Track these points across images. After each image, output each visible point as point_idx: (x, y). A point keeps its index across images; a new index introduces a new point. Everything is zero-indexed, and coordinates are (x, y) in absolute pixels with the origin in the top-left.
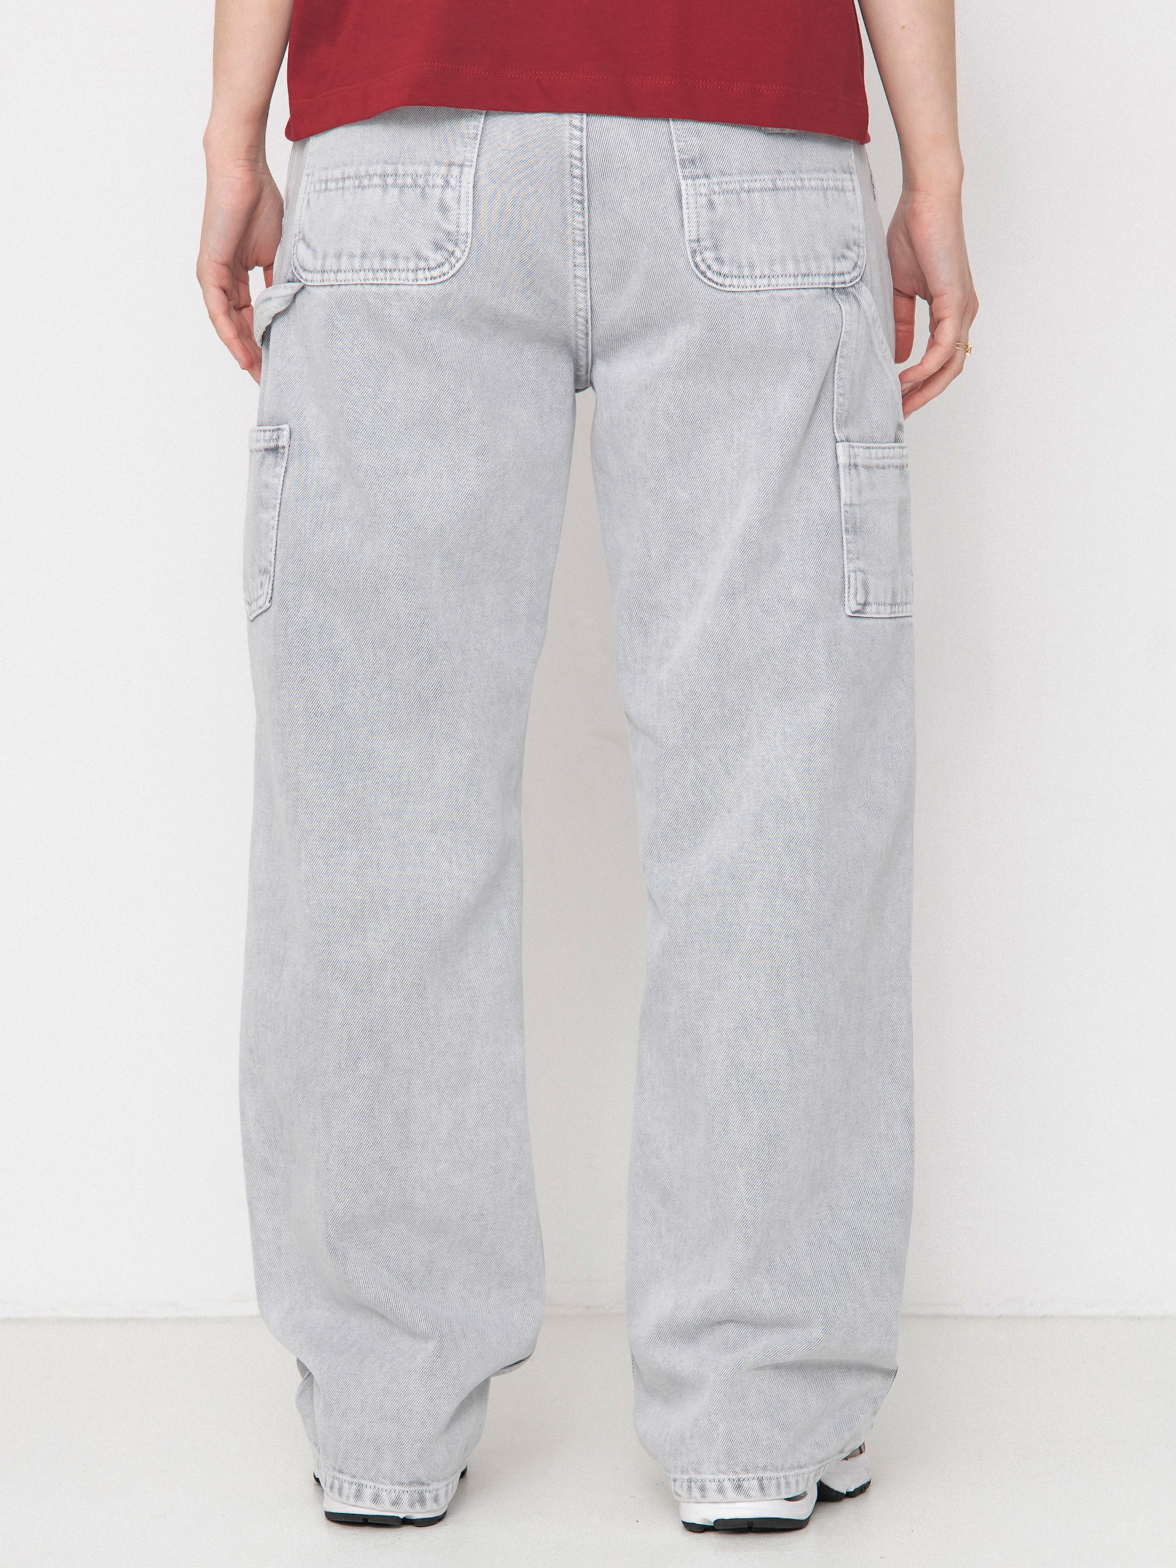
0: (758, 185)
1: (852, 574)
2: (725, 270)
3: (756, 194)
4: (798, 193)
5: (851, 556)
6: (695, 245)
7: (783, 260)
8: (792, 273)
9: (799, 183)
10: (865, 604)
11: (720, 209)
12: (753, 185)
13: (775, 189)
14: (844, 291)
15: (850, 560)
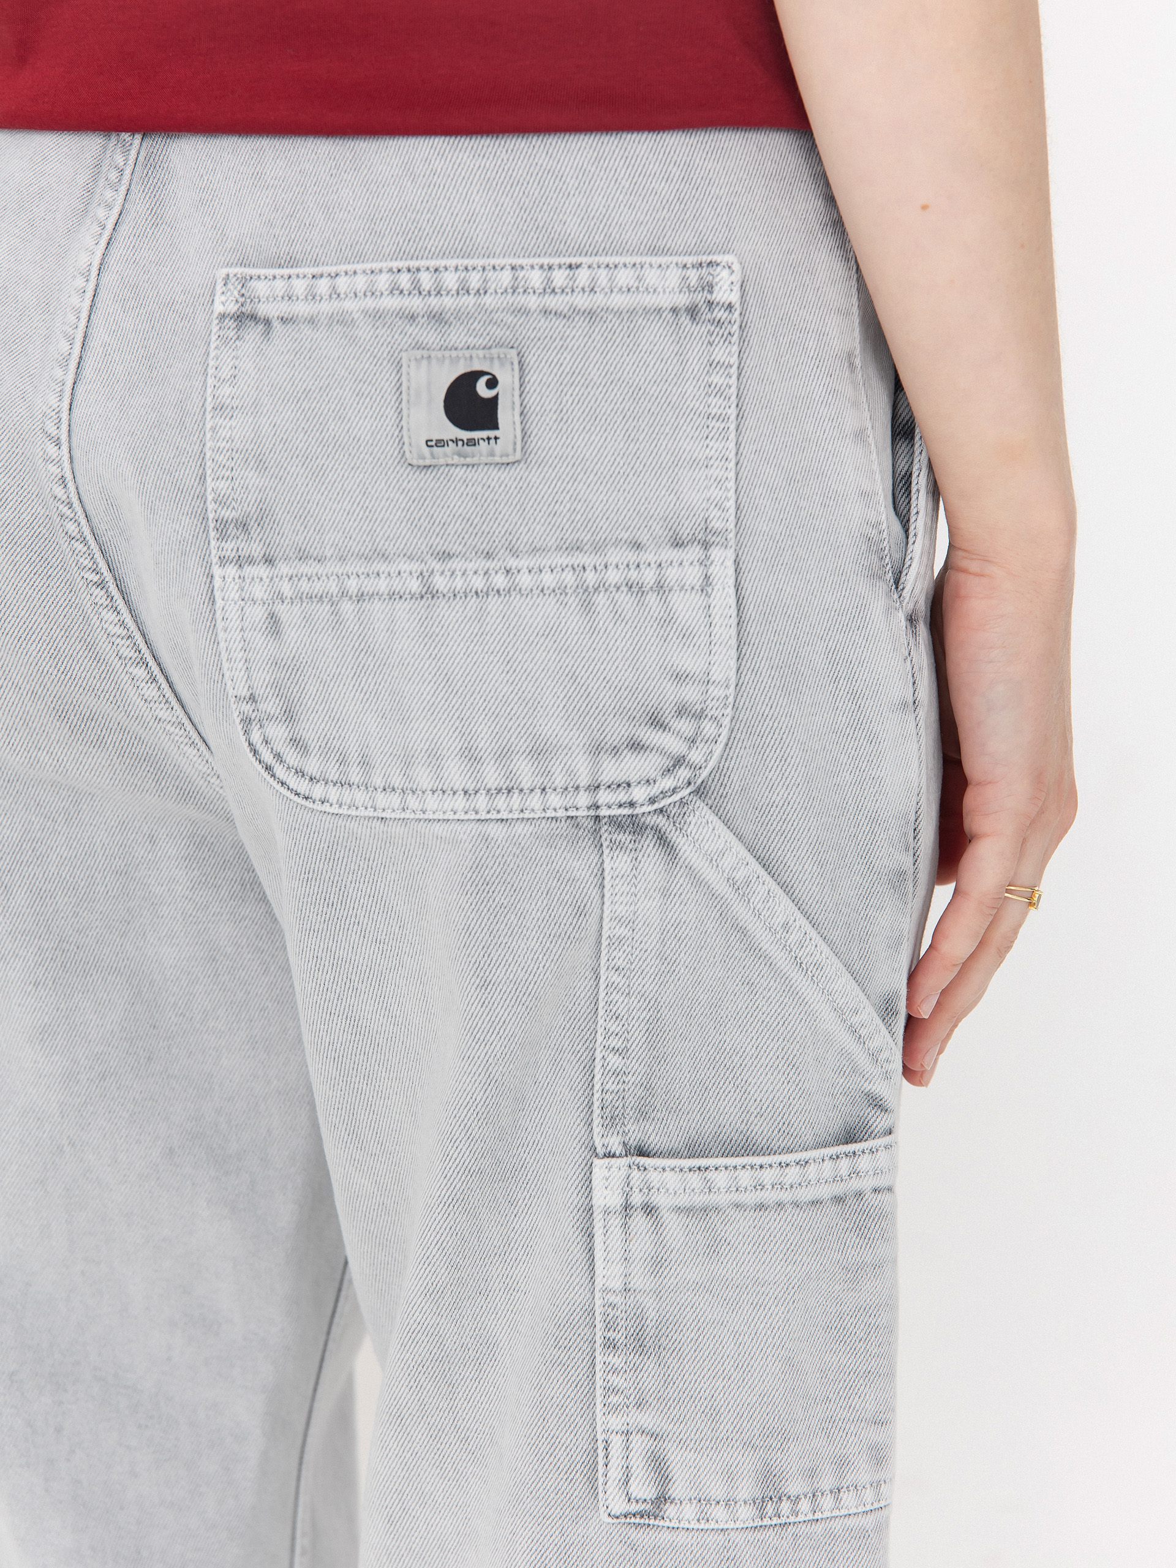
0: (383, 585)
1: (617, 1442)
2: (312, 766)
3: (377, 605)
4: (494, 603)
5: (614, 1399)
6: (247, 708)
7: (435, 758)
8: (458, 785)
9: (500, 581)
10: (662, 1499)
11: (292, 634)
12: (369, 586)
13: (429, 593)
14: (634, 826)
15: (615, 1409)
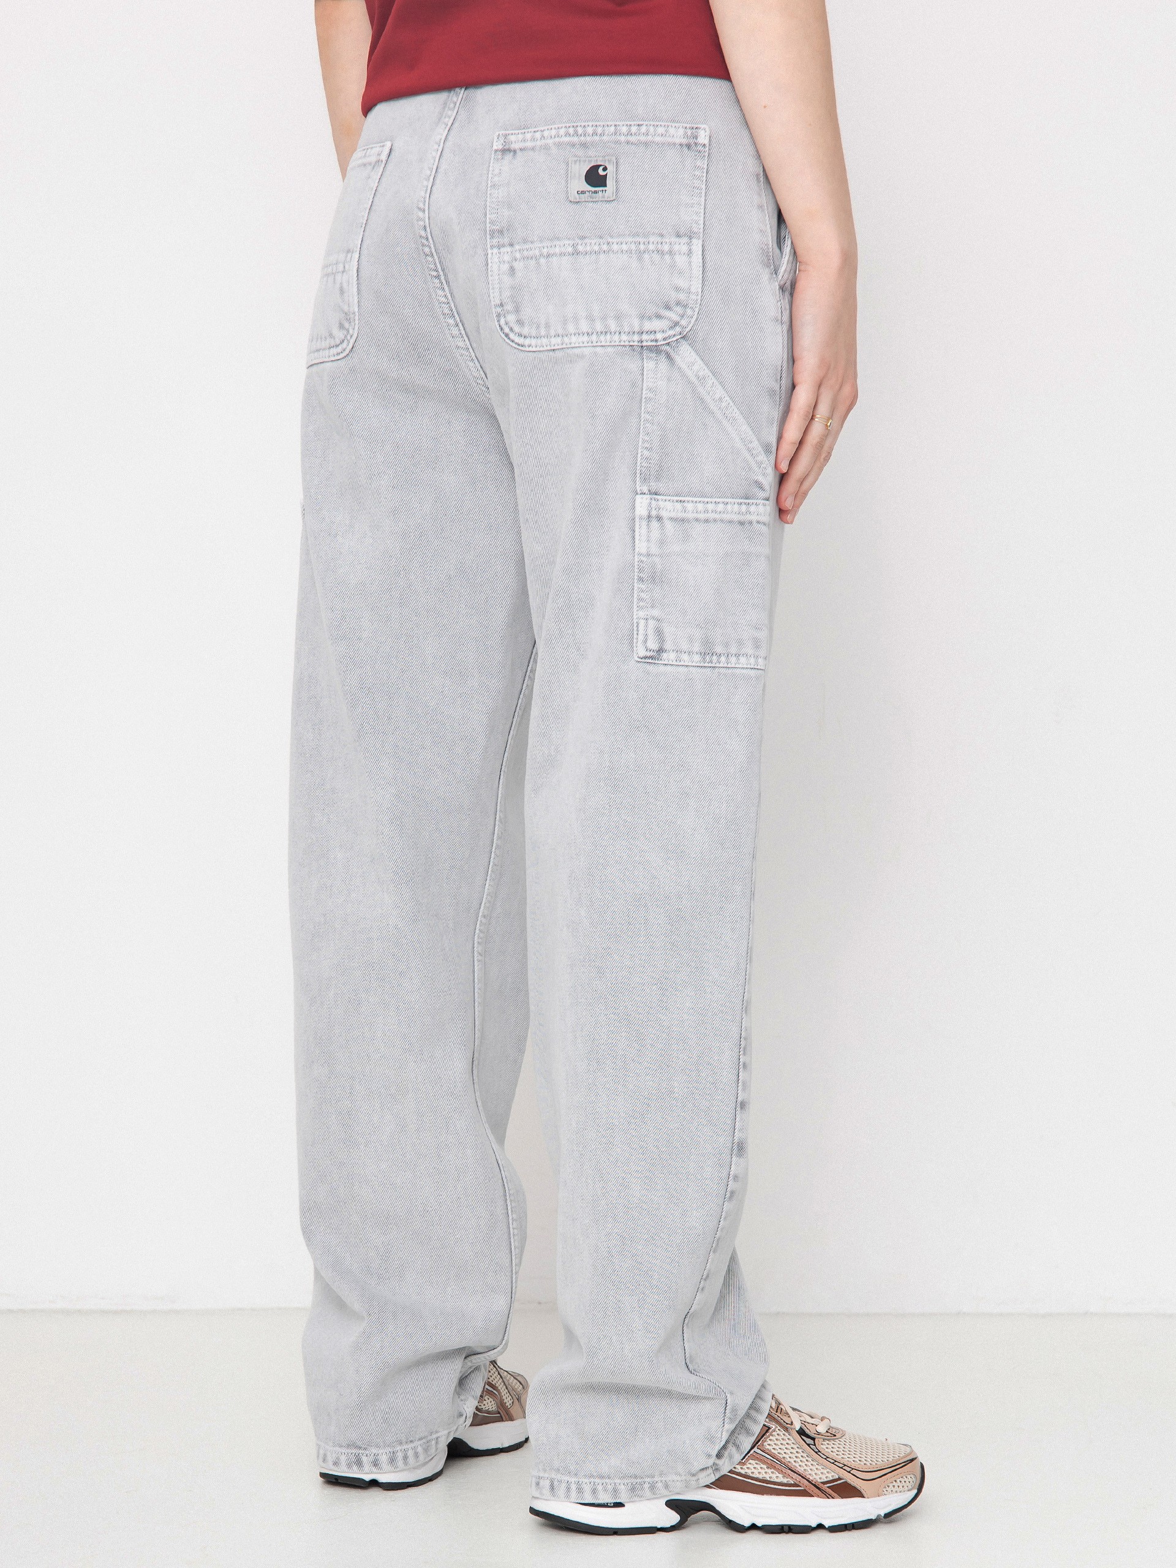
0: (557, 250)
1: (642, 623)
2: (525, 331)
3: (555, 258)
4: (602, 256)
5: (641, 604)
6: (499, 310)
7: (576, 319)
8: (585, 331)
9: (605, 247)
10: (661, 651)
11: (519, 274)
12: (552, 251)
13: (576, 253)
14: (656, 349)
15: (640, 608)
